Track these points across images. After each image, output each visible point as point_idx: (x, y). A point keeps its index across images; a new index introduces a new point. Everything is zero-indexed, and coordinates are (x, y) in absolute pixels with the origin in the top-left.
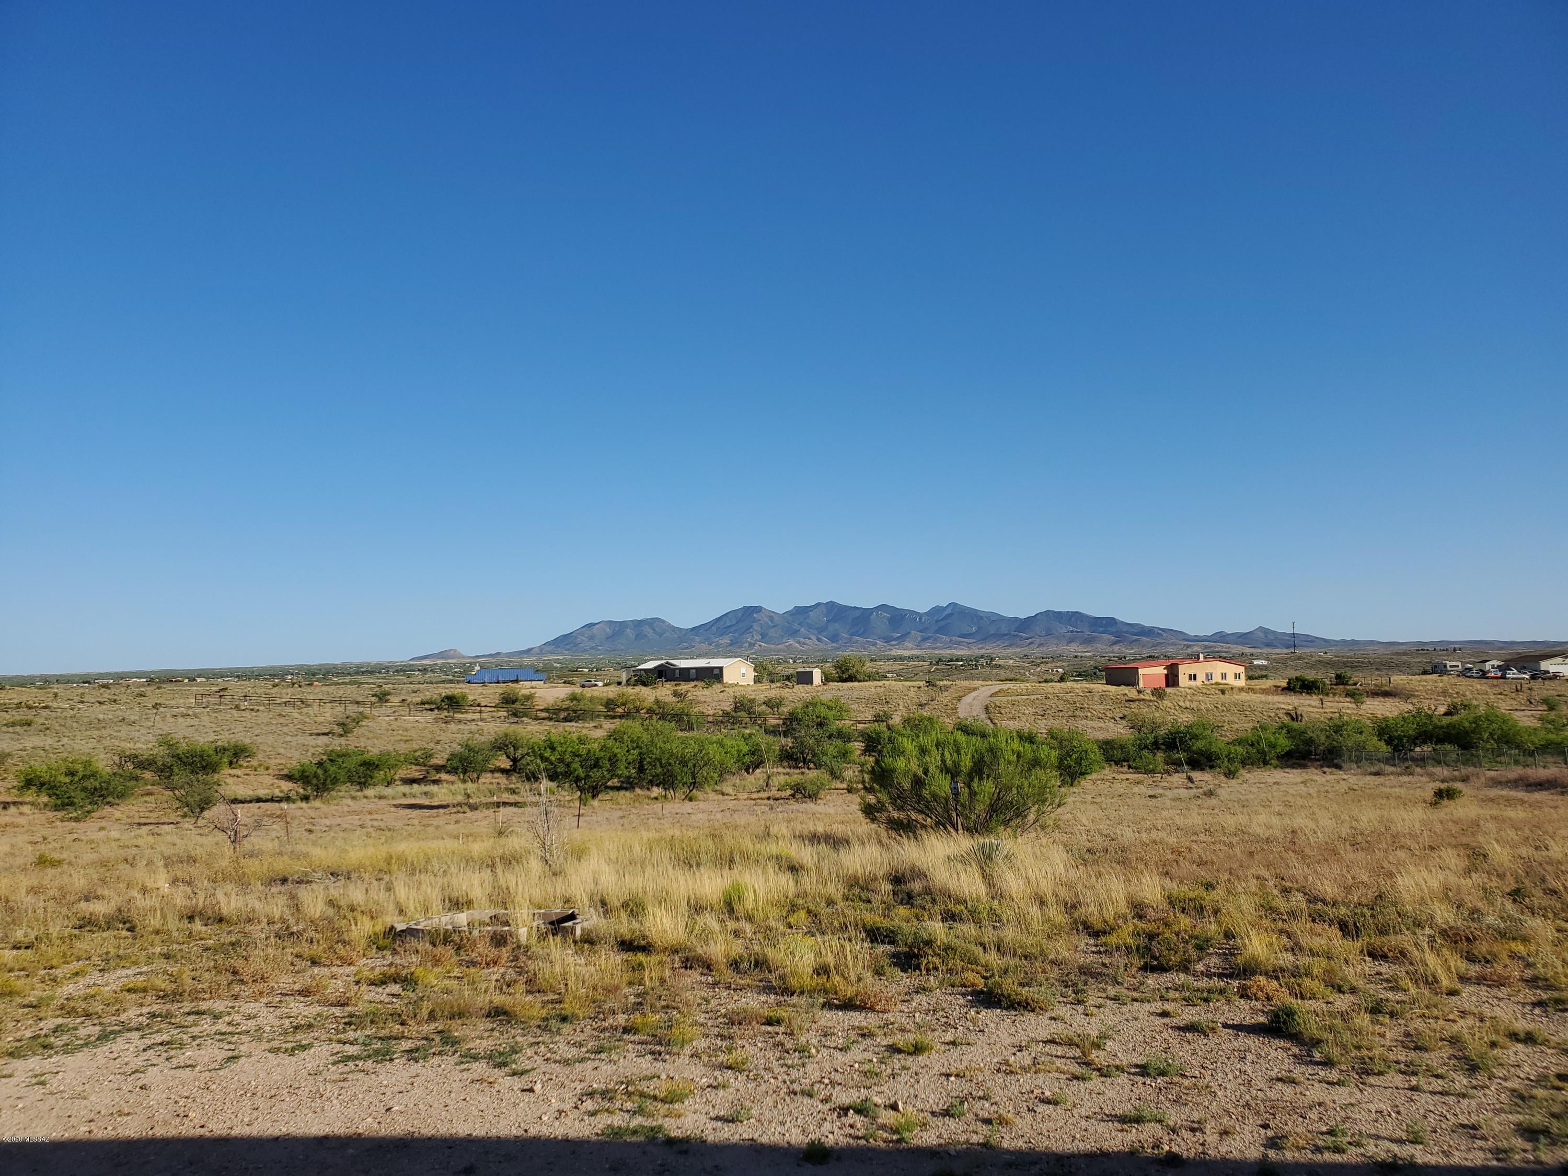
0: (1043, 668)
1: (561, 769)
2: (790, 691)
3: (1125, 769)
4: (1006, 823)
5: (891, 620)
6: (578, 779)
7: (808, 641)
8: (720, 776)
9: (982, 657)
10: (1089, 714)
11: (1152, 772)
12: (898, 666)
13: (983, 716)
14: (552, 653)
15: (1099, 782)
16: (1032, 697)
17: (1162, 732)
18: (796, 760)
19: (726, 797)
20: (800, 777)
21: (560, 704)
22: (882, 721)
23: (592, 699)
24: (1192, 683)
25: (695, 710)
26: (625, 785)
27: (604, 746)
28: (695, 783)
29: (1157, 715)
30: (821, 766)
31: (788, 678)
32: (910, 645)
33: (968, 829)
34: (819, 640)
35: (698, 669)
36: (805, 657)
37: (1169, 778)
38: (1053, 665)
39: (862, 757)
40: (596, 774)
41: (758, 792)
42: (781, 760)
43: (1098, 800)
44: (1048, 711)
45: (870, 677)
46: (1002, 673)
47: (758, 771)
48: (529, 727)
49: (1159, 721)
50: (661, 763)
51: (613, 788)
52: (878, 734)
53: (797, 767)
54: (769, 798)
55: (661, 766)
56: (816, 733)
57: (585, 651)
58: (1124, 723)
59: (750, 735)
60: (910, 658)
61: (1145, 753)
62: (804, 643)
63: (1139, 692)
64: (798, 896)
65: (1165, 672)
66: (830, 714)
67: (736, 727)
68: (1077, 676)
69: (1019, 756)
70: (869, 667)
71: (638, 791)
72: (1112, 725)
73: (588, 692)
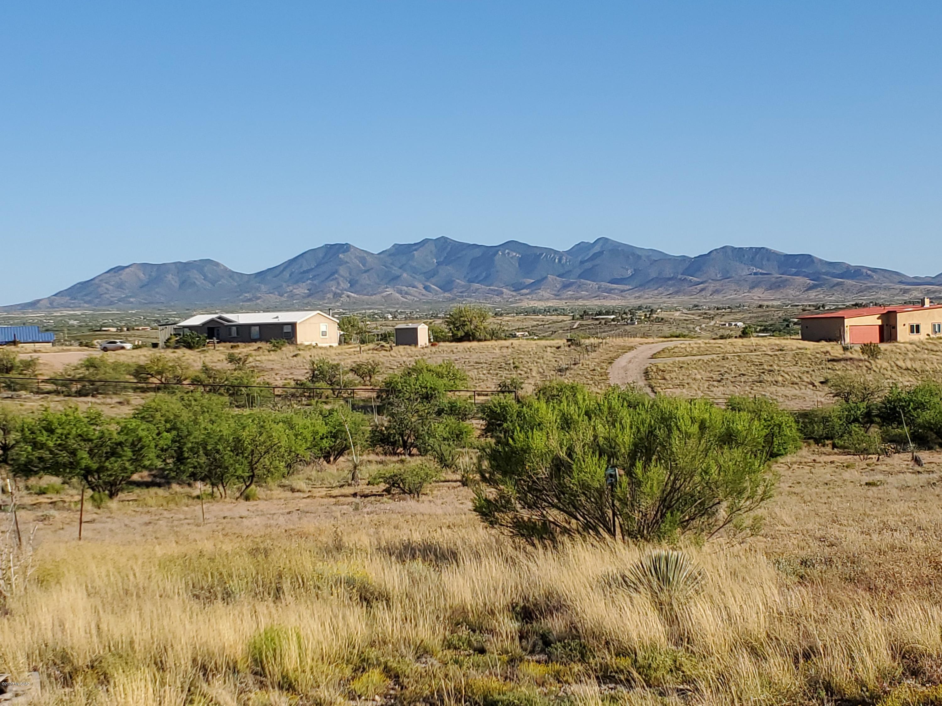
0: (717, 321)
1: (64, 457)
2: (387, 354)
3: (829, 449)
4: (684, 525)
5: (522, 261)
6: (87, 472)
7: (412, 290)
8: (289, 466)
9: (640, 308)
10: (780, 379)
11: (865, 451)
12: (531, 321)
13: (642, 383)
14: (66, 306)
15: (795, 466)
16: (706, 358)
17: (877, 400)
18: (394, 444)
19: (297, 494)
20: (398, 465)
21: (72, 373)
22: (510, 392)
23: (116, 367)
24: (915, 337)
25: (258, 380)
26: (158, 480)
27: (125, 427)
28: (253, 476)
29: (870, 377)
30: (427, 451)
31: (385, 337)
32: (546, 295)
33: (628, 533)
34: (426, 288)
35: (262, 326)
36: (408, 311)
37: (888, 460)
38: (732, 317)
39: (482, 439)
40: (113, 465)
41: (342, 486)
42: (373, 444)
43: (797, 489)
44: (726, 376)
45: (494, 335)
46: (666, 329)
47: (341, 459)
48: (28, 404)
49: (873, 386)
50: (205, 448)
51: (138, 484)
52: (504, 408)
53: (395, 454)
54: (355, 495)
55: (206, 455)
56: (420, 407)
57: (111, 303)
58: (826, 389)
59: (331, 412)
60: (546, 311)
61: (855, 427)
62: (406, 293)
63: (845, 349)
64: (372, 644)
65: (879, 322)
66: (440, 383)
67: (313, 402)
68: (760, 331)
69: (703, 427)
70: (491, 323)
71: (175, 487)
72: (809, 392)
73: (111, 357)
